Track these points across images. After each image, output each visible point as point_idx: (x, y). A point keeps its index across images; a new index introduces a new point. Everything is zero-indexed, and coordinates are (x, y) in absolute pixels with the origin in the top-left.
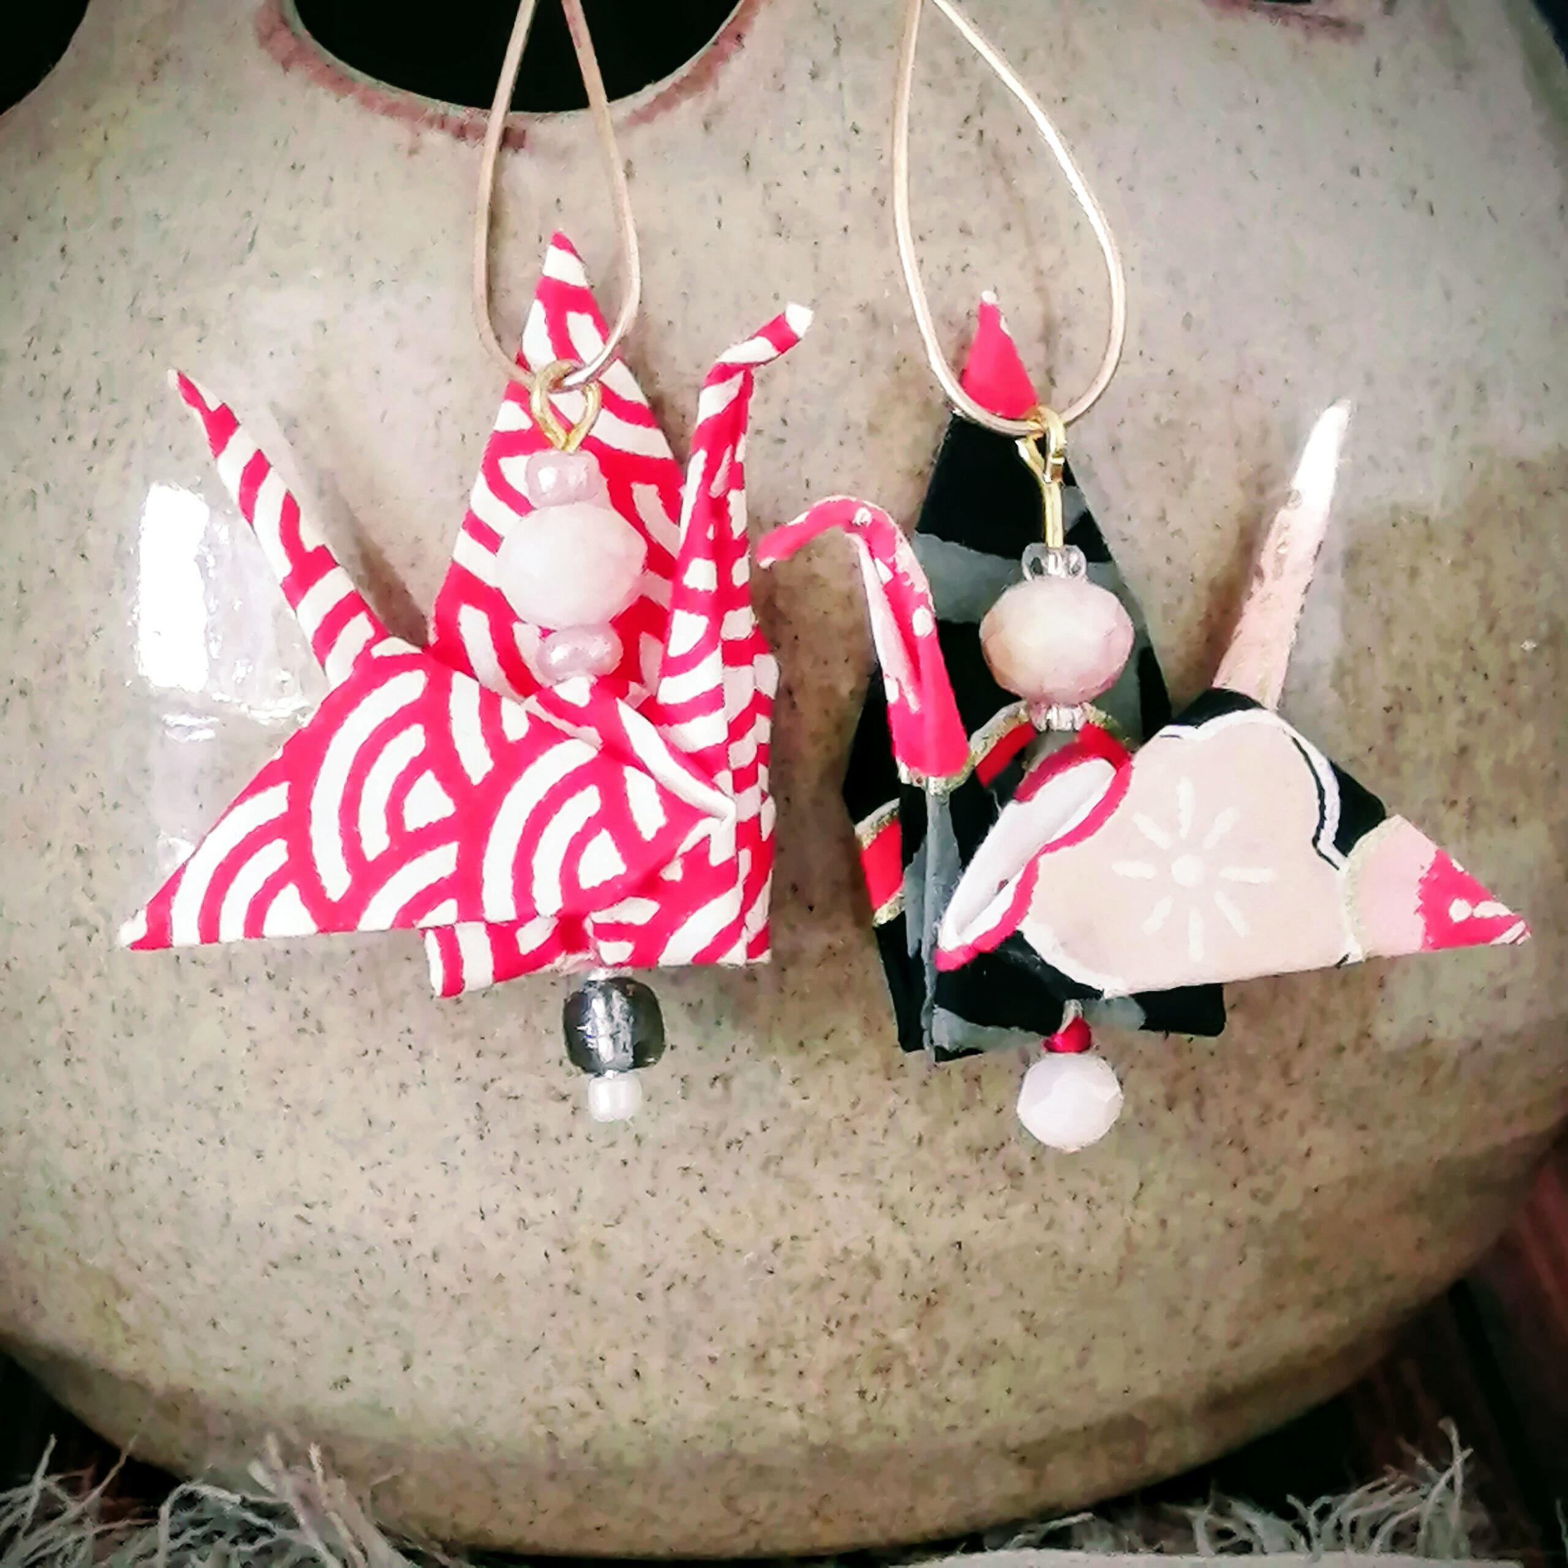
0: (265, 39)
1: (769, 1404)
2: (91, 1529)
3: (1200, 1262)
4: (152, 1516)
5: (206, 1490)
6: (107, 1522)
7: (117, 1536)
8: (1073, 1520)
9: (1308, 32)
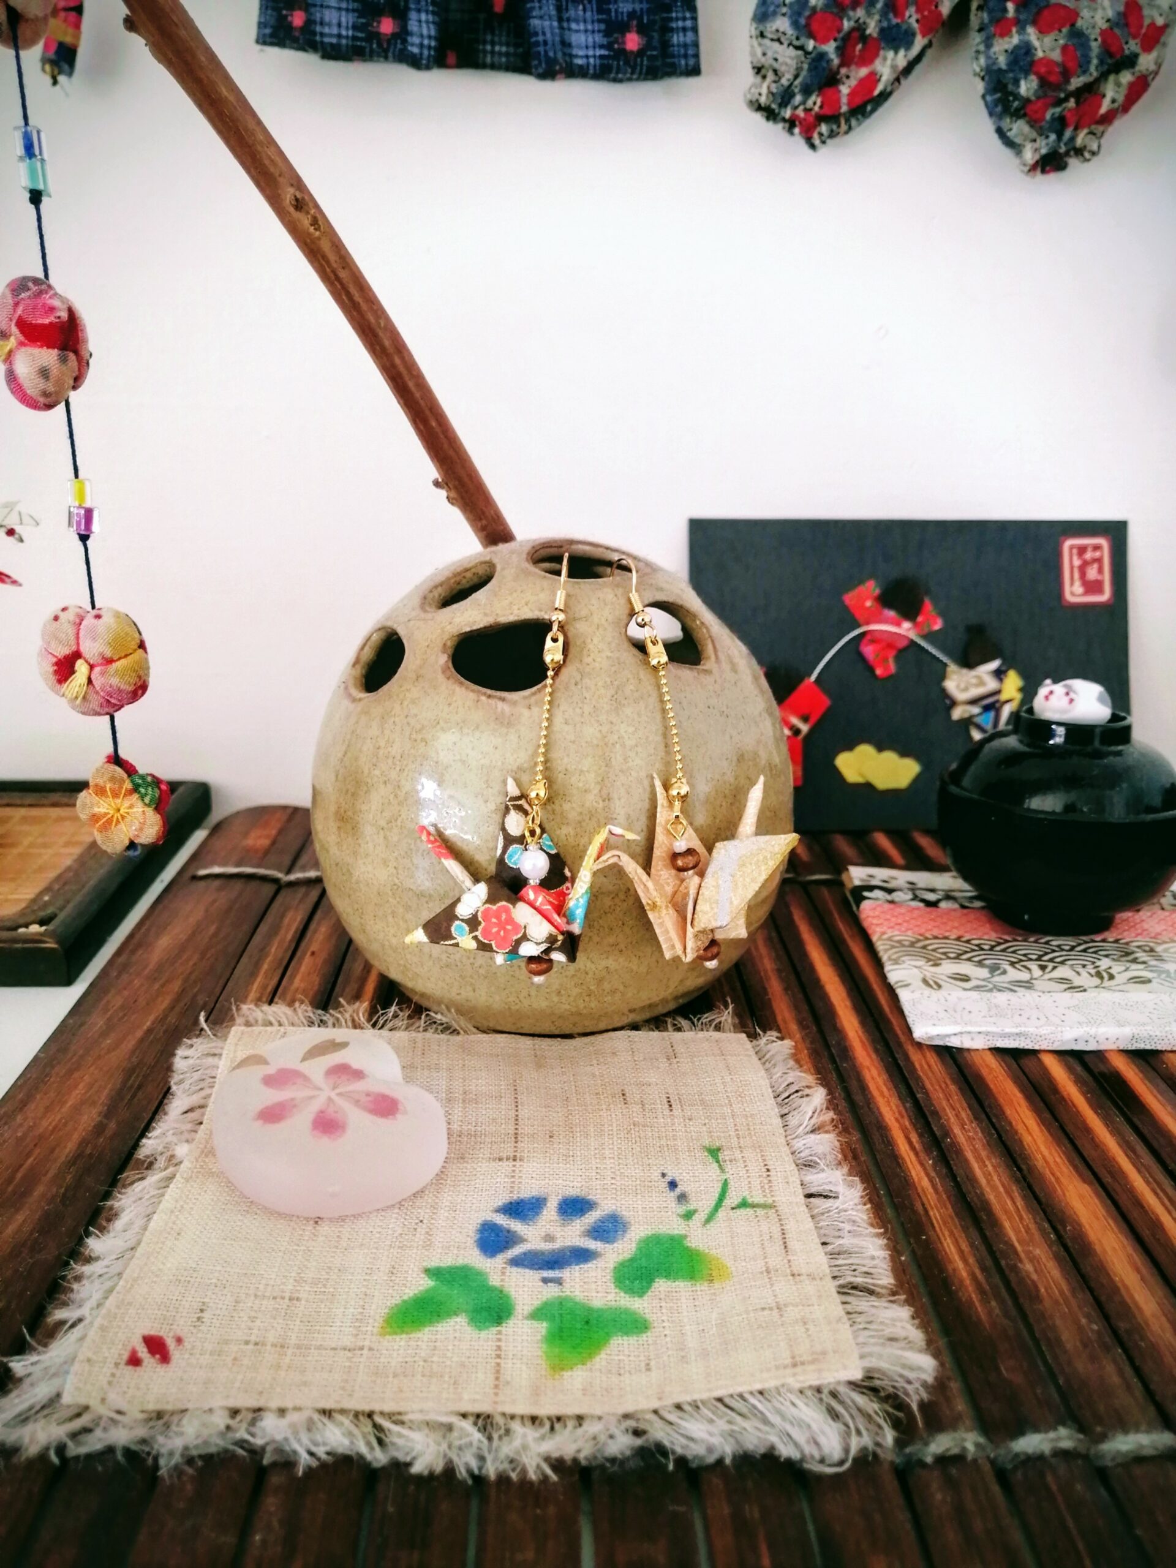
0: (443, 672)
9: (698, 673)
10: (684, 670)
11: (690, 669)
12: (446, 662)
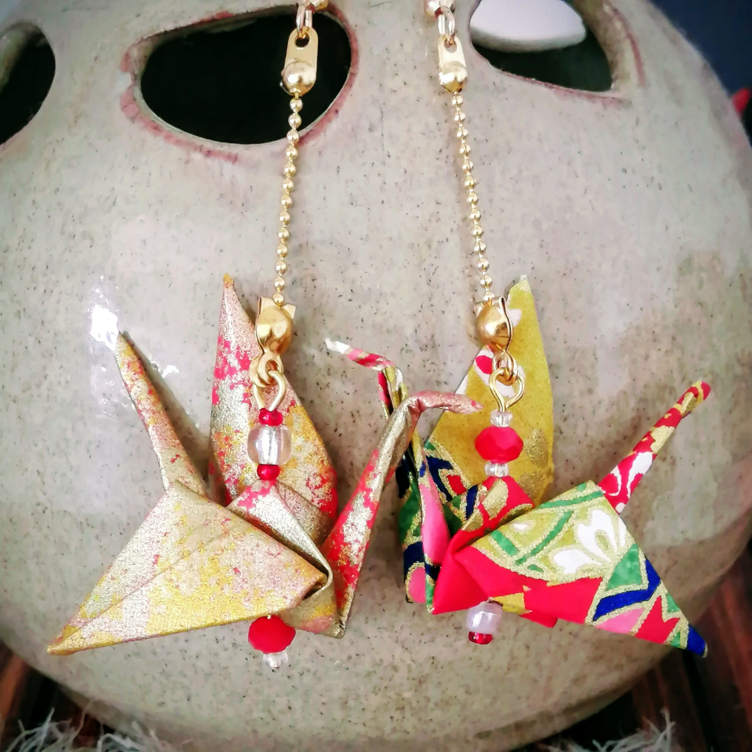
0: (124, 108)
1: (350, 722)
4: (95, 745)
6: (77, 748)
9: (605, 106)
10: (578, 100)
11: (590, 97)
12: (130, 87)
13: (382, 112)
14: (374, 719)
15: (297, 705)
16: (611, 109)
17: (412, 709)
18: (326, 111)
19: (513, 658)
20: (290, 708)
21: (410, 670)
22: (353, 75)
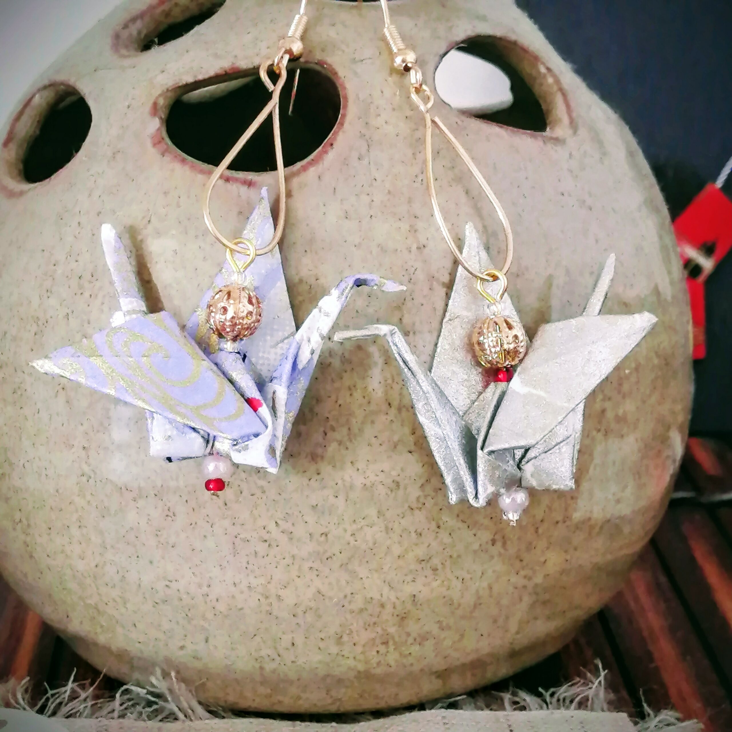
0: (154, 145)
1: (343, 656)
2: (90, 703)
3: (505, 601)
4: (113, 697)
5: (133, 688)
6: (96, 700)
7: (99, 705)
8: (459, 698)
9: (544, 142)
10: (524, 137)
11: (532, 136)
12: (158, 129)
13: (368, 145)
14: (363, 653)
15: (299, 641)
16: (549, 146)
17: (395, 643)
18: (323, 145)
19: (479, 598)
20: (293, 644)
21: (394, 608)
22: (344, 116)
